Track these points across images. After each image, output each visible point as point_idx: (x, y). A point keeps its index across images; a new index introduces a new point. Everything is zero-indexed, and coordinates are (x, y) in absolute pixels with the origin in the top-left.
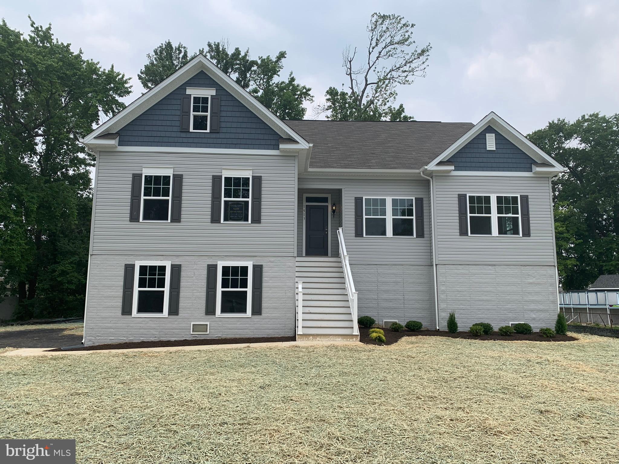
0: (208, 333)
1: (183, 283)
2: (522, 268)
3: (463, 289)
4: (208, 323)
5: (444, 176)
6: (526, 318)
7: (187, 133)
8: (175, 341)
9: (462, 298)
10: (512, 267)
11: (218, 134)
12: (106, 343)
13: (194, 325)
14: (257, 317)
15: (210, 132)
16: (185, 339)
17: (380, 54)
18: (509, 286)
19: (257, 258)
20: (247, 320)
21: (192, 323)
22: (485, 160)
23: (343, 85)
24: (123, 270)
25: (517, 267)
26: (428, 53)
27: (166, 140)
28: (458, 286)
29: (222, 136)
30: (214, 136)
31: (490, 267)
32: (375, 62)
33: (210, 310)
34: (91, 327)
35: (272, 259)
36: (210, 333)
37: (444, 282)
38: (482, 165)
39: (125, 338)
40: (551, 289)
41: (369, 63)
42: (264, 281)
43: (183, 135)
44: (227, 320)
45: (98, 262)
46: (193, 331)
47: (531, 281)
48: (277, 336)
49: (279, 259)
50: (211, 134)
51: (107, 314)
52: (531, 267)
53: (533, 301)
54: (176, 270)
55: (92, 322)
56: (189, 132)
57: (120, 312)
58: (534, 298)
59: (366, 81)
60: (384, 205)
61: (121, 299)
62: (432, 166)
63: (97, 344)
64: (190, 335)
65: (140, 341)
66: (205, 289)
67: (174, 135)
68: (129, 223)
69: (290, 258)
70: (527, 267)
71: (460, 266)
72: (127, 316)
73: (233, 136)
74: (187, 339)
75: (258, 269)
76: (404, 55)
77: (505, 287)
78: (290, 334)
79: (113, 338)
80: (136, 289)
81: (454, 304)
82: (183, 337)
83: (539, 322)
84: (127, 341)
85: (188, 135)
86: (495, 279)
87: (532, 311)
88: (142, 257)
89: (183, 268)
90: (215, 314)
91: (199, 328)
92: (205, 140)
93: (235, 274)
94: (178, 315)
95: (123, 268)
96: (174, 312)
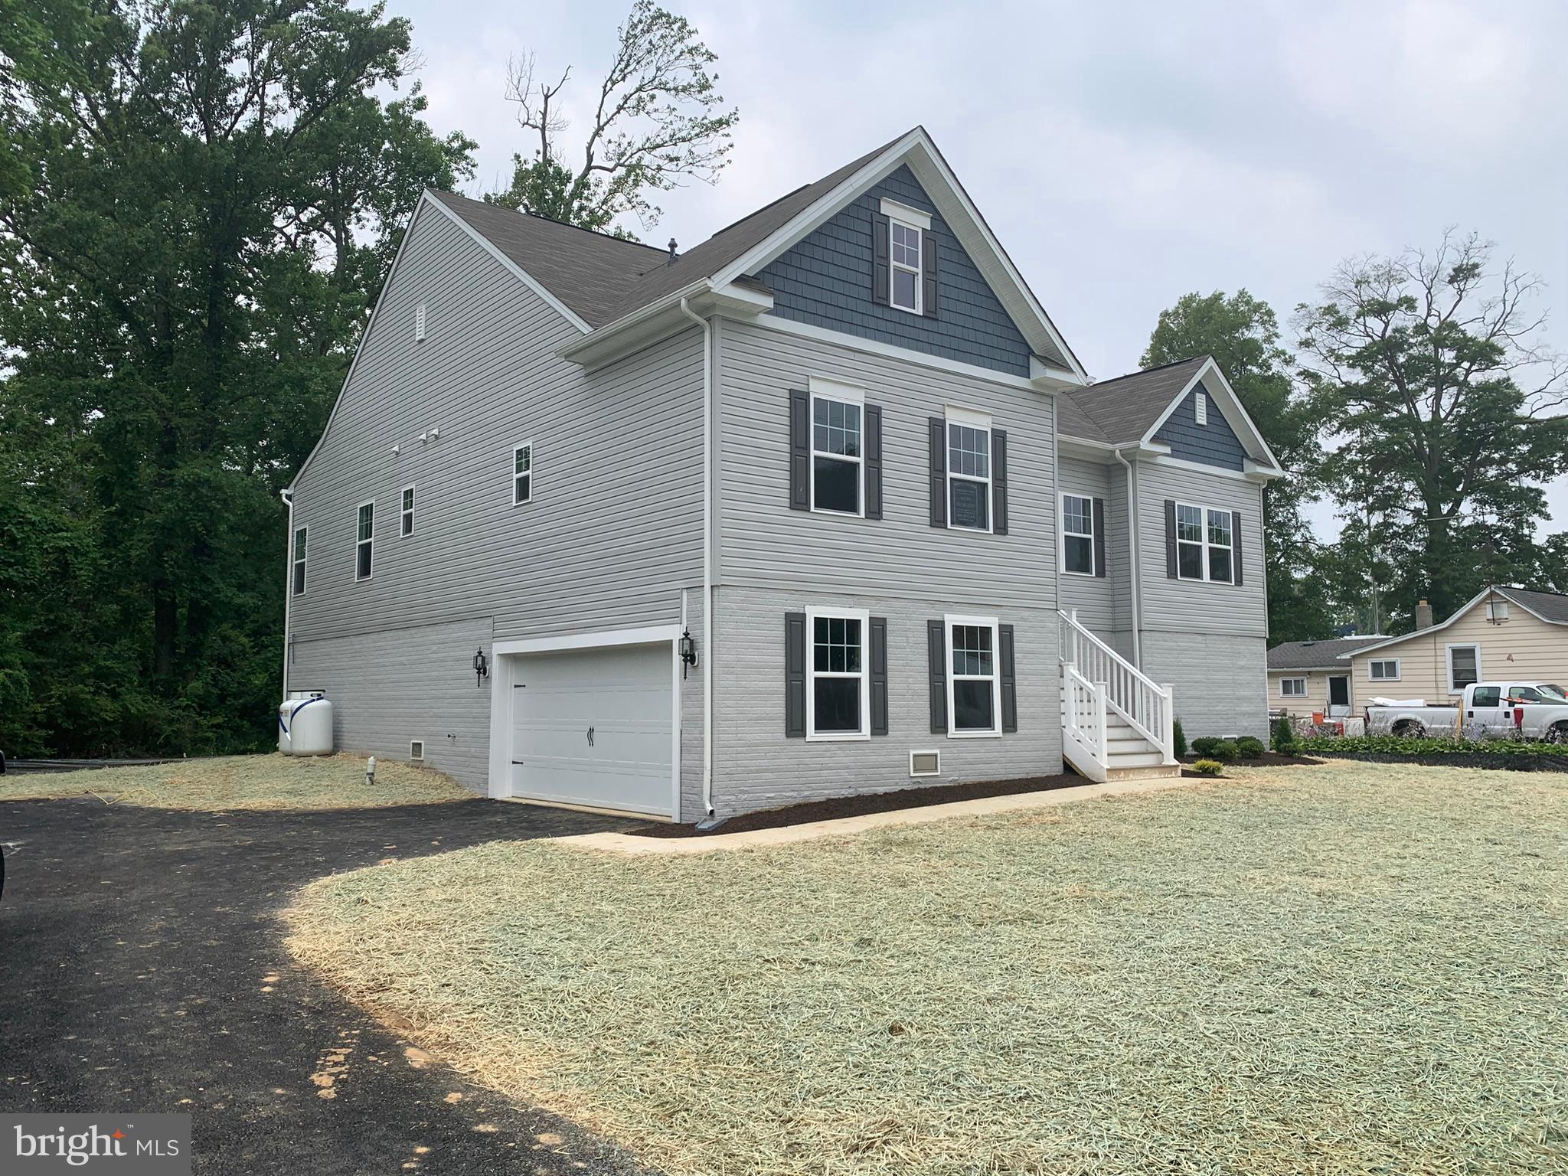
0: (939, 773)
1: (891, 663)
4: (937, 751)
7: (885, 309)
8: (885, 794)
11: (935, 323)
12: (759, 809)
13: (915, 756)
14: (1010, 736)
15: (924, 316)
16: (899, 788)
17: (625, 102)
19: (1003, 611)
20: (996, 743)
21: (912, 752)
24: (783, 628)
26: (727, 131)
27: (847, 316)
29: (942, 327)
30: (928, 325)
32: (612, 118)
33: (938, 725)
34: (727, 770)
35: (1026, 614)
36: (945, 775)
39: (795, 794)
41: (598, 117)
42: (1016, 661)
43: (878, 311)
44: (966, 743)
45: (733, 606)
46: (915, 771)
48: (1039, 775)
49: (1034, 613)
50: (926, 321)
51: (757, 736)
54: (879, 626)
55: (727, 757)
56: (888, 306)
57: (784, 728)
59: (590, 158)
61: (783, 697)
64: (906, 779)
65: (823, 799)
66: (927, 675)
67: (852, 304)
68: (787, 511)
69: (1050, 612)
72: (797, 740)
73: (959, 332)
74: (905, 788)
75: (1007, 632)
76: (672, 118)
78: (1057, 769)
79: (772, 795)
80: (811, 674)
82: (897, 784)
84: (800, 801)
85: (887, 315)
86: (1206, 659)
87: (1244, 714)
88: (817, 598)
89: (889, 627)
90: (946, 732)
91: (926, 762)
92: (907, 331)
93: (972, 645)
94: (886, 733)
95: (783, 621)
96: (880, 726)
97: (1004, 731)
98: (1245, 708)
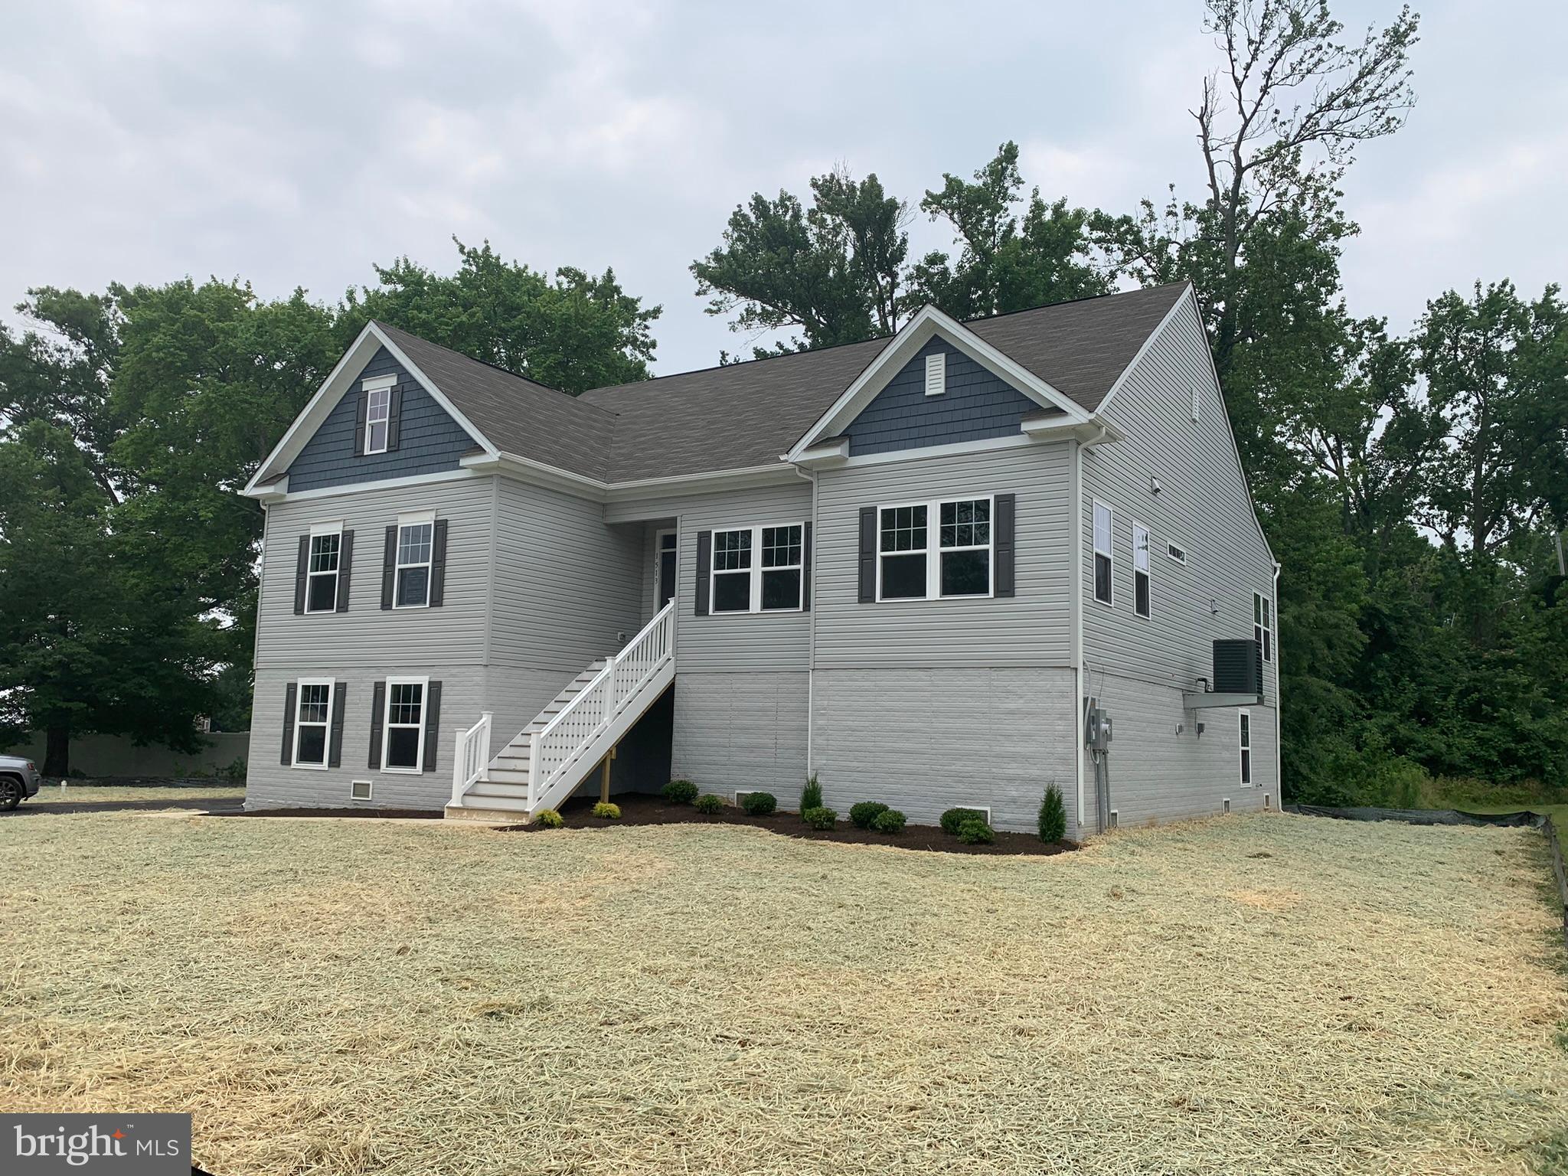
0: (370, 798)
1: (348, 715)
2: (994, 674)
3: (862, 724)
4: (370, 782)
5: (832, 470)
6: (995, 798)
7: (363, 459)
8: (335, 810)
9: (857, 744)
10: (969, 671)
11: (397, 454)
13: (354, 784)
14: (428, 774)
15: (388, 452)
16: (344, 807)
17: (1269, 78)
18: (959, 717)
19: (436, 669)
20: (418, 779)
21: (354, 781)
22: (921, 421)
23: (1172, 186)
24: (285, 694)
25: (981, 671)
28: (851, 718)
29: (401, 455)
30: (392, 456)
31: (920, 673)
32: (1259, 104)
33: (374, 763)
35: (455, 671)
36: (375, 800)
37: (825, 709)
38: (915, 433)
39: (284, 803)
40: (1060, 727)
41: (1242, 111)
42: (441, 711)
43: (357, 462)
44: (400, 778)
46: (355, 795)
47: (1012, 706)
49: (463, 669)
50: (390, 454)
51: (268, 763)
52: (1015, 672)
53: (1013, 757)
54: (341, 689)
56: (365, 454)
57: (279, 759)
58: (1018, 749)
60: (747, 543)
61: (281, 738)
62: (798, 454)
63: (257, 809)
64: (349, 800)
65: (297, 807)
66: (371, 725)
67: (347, 463)
68: (290, 616)
69: (478, 668)
70: (1007, 672)
71: (857, 673)
72: (286, 767)
74: (348, 807)
75: (435, 688)
77: (951, 720)
79: (271, 801)
81: (841, 758)
82: (343, 804)
83: (1027, 810)
84: (285, 807)
85: (364, 461)
86: (931, 701)
87: (1011, 780)
88: (306, 672)
89: (348, 689)
90: (379, 768)
91: (361, 789)
92: (381, 467)
93: (406, 699)
94: (339, 766)
95: (285, 689)
96: (335, 762)
97: (424, 770)
98: (1013, 769)
